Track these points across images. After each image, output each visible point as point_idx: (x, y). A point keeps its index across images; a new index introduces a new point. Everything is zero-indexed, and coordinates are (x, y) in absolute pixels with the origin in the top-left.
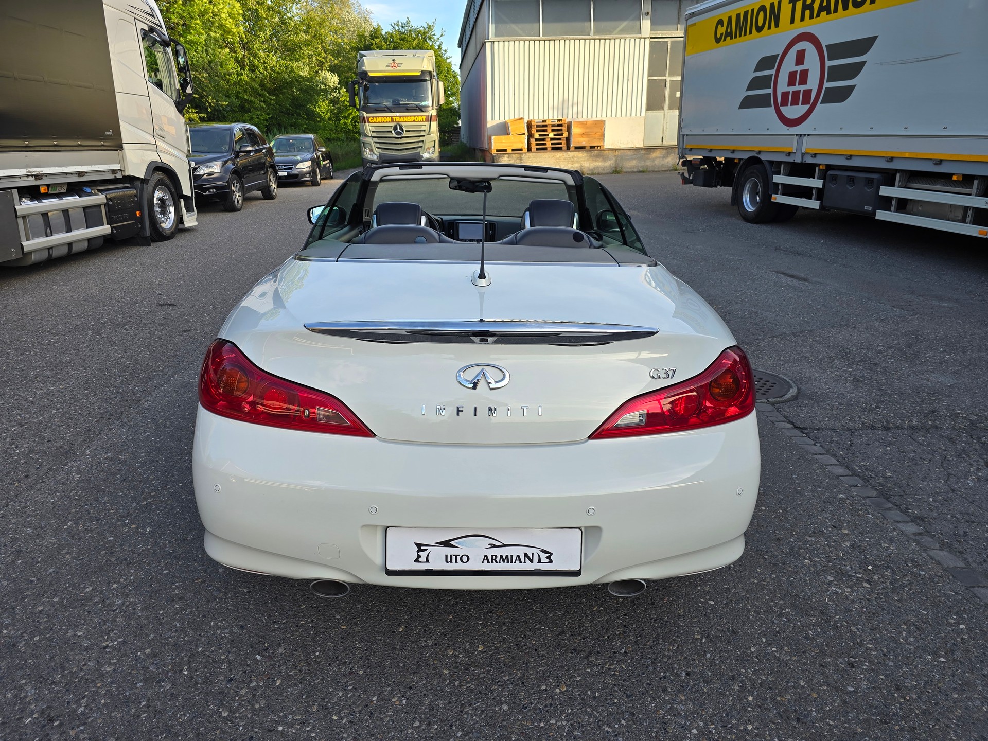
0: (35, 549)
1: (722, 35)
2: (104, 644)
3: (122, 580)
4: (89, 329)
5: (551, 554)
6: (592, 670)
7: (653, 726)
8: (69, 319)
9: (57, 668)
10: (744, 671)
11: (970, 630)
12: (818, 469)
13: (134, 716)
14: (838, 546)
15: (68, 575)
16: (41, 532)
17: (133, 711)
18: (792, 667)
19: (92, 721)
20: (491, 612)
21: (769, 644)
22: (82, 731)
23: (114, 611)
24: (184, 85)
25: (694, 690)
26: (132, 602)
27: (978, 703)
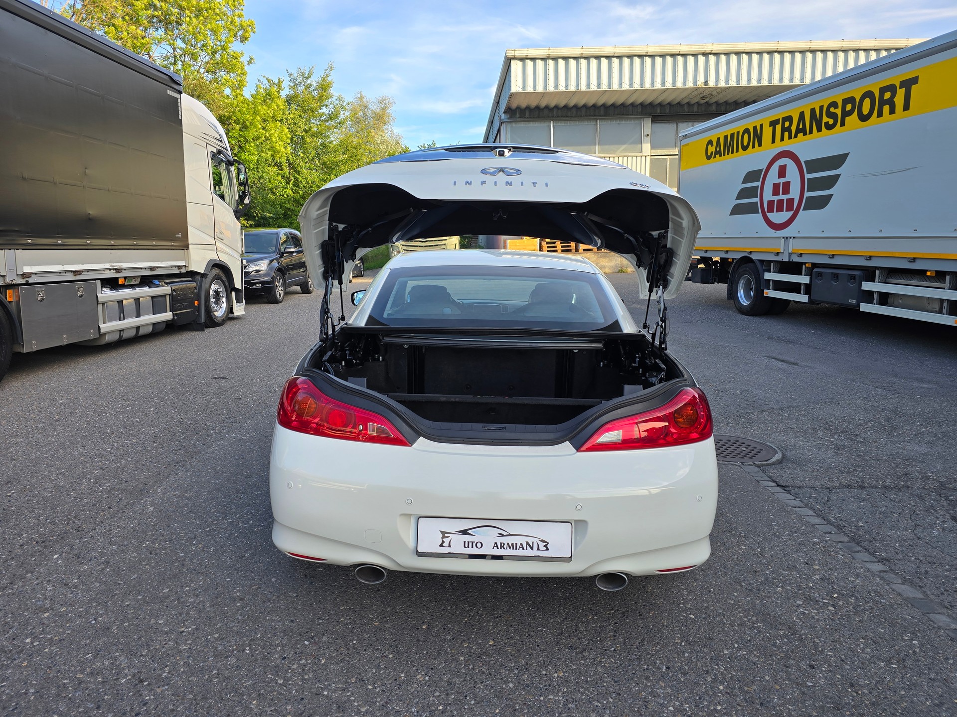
0: (120, 561)
1: (712, 153)
2: (181, 630)
3: (192, 585)
4: (155, 396)
5: (548, 543)
6: (585, 661)
7: (636, 704)
8: (138, 388)
9: (144, 645)
10: (717, 667)
11: (922, 645)
12: (796, 519)
13: (207, 680)
14: (809, 577)
15: (149, 580)
16: (124, 548)
17: (207, 677)
18: (759, 666)
19: (174, 683)
20: (500, 617)
21: (741, 649)
22: (167, 690)
23: (187, 606)
24: (242, 197)
25: (672, 679)
26: (202, 600)
27: (923, 699)
